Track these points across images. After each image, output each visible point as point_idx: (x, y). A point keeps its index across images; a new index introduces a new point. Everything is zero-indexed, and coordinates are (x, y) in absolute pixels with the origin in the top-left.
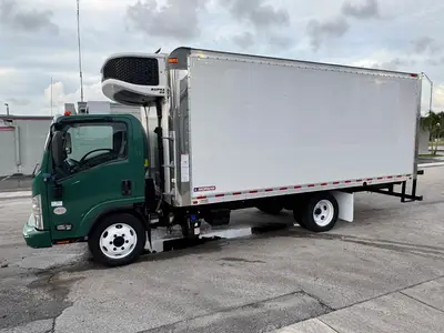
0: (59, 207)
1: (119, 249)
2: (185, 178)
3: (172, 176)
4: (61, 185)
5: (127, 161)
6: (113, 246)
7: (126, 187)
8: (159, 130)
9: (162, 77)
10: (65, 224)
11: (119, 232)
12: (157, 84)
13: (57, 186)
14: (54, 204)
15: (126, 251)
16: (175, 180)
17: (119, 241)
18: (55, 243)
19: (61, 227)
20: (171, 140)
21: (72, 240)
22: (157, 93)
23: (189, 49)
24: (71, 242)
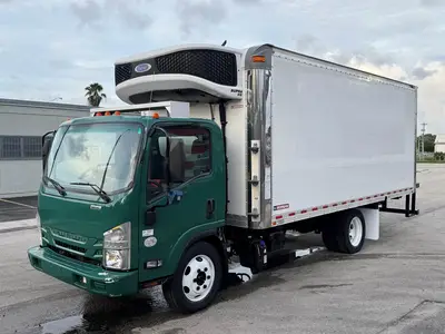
0: (149, 237)
1: (201, 287)
5: (211, 176)
6: (196, 285)
11: (201, 266)
12: (235, 84)
13: (152, 210)
14: (145, 233)
17: (201, 278)
22: (236, 95)
23: (271, 46)
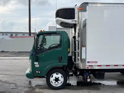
0: (37, 64)
1: (57, 83)
2: (83, 57)
3: (78, 56)
4: (38, 57)
5: (61, 49)
6: (54, 81)
7: (60, 59)
8: (74, 37)
9: (76, 16)
10: (38, 71)
11: (57, 76)
12: (74, 18)
13: (37, 57)
14: (35, 63)
15: (59, 84)
16: (79, 58)
17: (57, 80)
18: (35, 78)
19: (37, 72)
20: (78, 41)
21: (40, 77)
22: (74, 22)
23: (88, 3)
24: (40, 78)
